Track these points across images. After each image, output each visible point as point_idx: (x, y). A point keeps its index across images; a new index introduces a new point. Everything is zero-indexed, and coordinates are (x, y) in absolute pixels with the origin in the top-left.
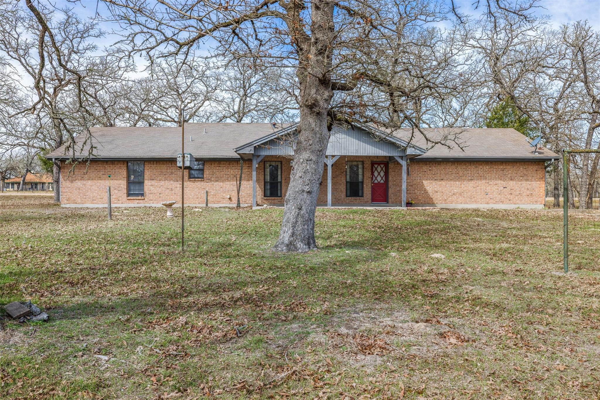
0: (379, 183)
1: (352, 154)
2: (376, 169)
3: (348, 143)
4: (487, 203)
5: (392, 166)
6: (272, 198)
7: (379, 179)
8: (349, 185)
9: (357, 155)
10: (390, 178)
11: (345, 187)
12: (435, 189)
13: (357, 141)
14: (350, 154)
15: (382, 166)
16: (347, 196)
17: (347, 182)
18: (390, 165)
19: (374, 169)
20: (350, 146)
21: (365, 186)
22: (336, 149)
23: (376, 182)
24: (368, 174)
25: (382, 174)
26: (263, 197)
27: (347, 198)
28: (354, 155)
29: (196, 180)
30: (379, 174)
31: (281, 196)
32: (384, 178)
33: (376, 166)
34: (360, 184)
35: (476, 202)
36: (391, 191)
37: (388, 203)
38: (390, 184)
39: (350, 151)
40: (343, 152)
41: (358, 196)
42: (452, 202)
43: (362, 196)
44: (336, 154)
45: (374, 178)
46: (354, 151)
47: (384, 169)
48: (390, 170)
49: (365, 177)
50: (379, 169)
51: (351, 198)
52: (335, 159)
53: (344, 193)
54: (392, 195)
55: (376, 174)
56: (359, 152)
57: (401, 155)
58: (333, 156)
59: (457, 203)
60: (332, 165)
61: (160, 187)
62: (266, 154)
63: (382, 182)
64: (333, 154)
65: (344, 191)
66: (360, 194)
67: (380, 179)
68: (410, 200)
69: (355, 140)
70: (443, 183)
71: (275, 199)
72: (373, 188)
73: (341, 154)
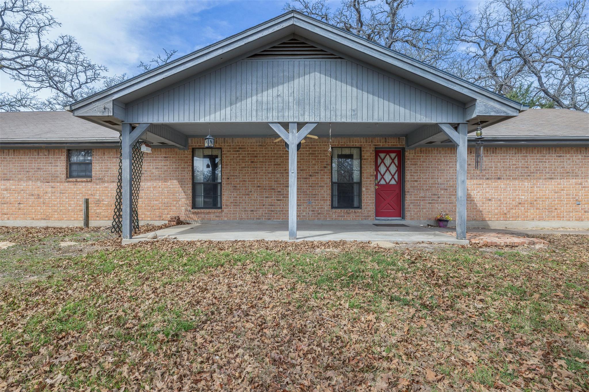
0: (387, 184)
1: (344, 120)
2: (383, 161)
3: (333, 94)
4: (580, 219)
5: (411, 156)
6: (208, 210)
7: (388, 177)
8: (336, 187)
9: (354, 121)
10: (408, 177)
11: (329, 192)
12: (488, 195)
13: (355, 89)
14: (339, 120)
15: (393, 155)
16: (333, 207)
17: (333, 183)
18: (407, 154)
19: (379, 161)
20: (339, 103)
21: (364, 189)
22: (307, 107)
23: (383, 182)
24: (369, 169)
25: (393, 169)
26: (189, 208)
27: (334, 210)
28: (349, 121)
29: (79, 180)
30: (388, 169)
31: (221, 208)
32: (396, 177)
33: (382, 155)
34: (356, 188)
35: (559, 217)
36: (409, 199)
37: (403, 218)
38: (408, 186)
39: (339, 113)
40: (323, 114)
41: (353, 207)
42: (516, 217)
43: (359, 207)
44: (307, 120)
45: (379, 177)
46: (349, 113)
47: (396, 161)
48: (408, 163)
49: (365, 175)
50: (388, 161)
51: (339, 210)
52: (305, 131)
53: (329, 203)
54: (411, 206)
55: (382, 169)
56: (359, 114)
57: (455, 121)
58: (300, 125)
59: (526, 218)
60: (299, 146)
61: (19, 193)
62: (150, 121)
63: (393, 182)
64: (301, 120)
65: (329, 198)
66: (356, 204)
67: (390, 177)
68: (444, 213)
69: (349, 88)
70: (501, 184)
71: (209, 213)
72: (378, 194)
73: (317, 120)
